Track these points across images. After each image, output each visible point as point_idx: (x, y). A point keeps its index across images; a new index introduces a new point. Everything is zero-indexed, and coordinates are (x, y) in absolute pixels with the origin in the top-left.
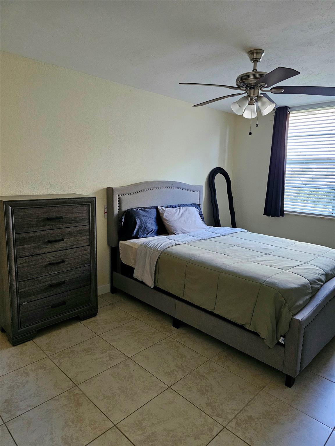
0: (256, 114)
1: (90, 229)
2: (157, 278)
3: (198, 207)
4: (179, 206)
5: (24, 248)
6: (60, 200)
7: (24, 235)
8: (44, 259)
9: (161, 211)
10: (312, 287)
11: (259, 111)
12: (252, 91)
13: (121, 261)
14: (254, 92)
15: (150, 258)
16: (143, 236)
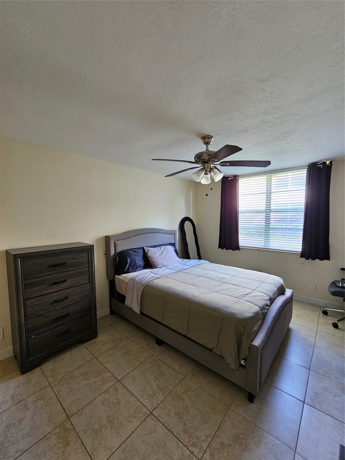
0: (210, 181)
1: (89, 270)
2: (142, 306)
3: (174, 246)
4: (160, 246)
5: (32, 291)
6: (64, 250)
7: (32, 280)
8: (50, 298)
9: (146, 250)
10: (262, 313)
11: (212, 179)
12: (206, 164)
13: (117, 291)
14: (208, 166)
15: (136, 291)
16: (133, 271)
